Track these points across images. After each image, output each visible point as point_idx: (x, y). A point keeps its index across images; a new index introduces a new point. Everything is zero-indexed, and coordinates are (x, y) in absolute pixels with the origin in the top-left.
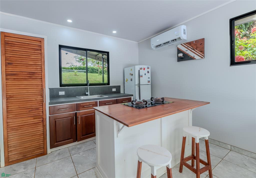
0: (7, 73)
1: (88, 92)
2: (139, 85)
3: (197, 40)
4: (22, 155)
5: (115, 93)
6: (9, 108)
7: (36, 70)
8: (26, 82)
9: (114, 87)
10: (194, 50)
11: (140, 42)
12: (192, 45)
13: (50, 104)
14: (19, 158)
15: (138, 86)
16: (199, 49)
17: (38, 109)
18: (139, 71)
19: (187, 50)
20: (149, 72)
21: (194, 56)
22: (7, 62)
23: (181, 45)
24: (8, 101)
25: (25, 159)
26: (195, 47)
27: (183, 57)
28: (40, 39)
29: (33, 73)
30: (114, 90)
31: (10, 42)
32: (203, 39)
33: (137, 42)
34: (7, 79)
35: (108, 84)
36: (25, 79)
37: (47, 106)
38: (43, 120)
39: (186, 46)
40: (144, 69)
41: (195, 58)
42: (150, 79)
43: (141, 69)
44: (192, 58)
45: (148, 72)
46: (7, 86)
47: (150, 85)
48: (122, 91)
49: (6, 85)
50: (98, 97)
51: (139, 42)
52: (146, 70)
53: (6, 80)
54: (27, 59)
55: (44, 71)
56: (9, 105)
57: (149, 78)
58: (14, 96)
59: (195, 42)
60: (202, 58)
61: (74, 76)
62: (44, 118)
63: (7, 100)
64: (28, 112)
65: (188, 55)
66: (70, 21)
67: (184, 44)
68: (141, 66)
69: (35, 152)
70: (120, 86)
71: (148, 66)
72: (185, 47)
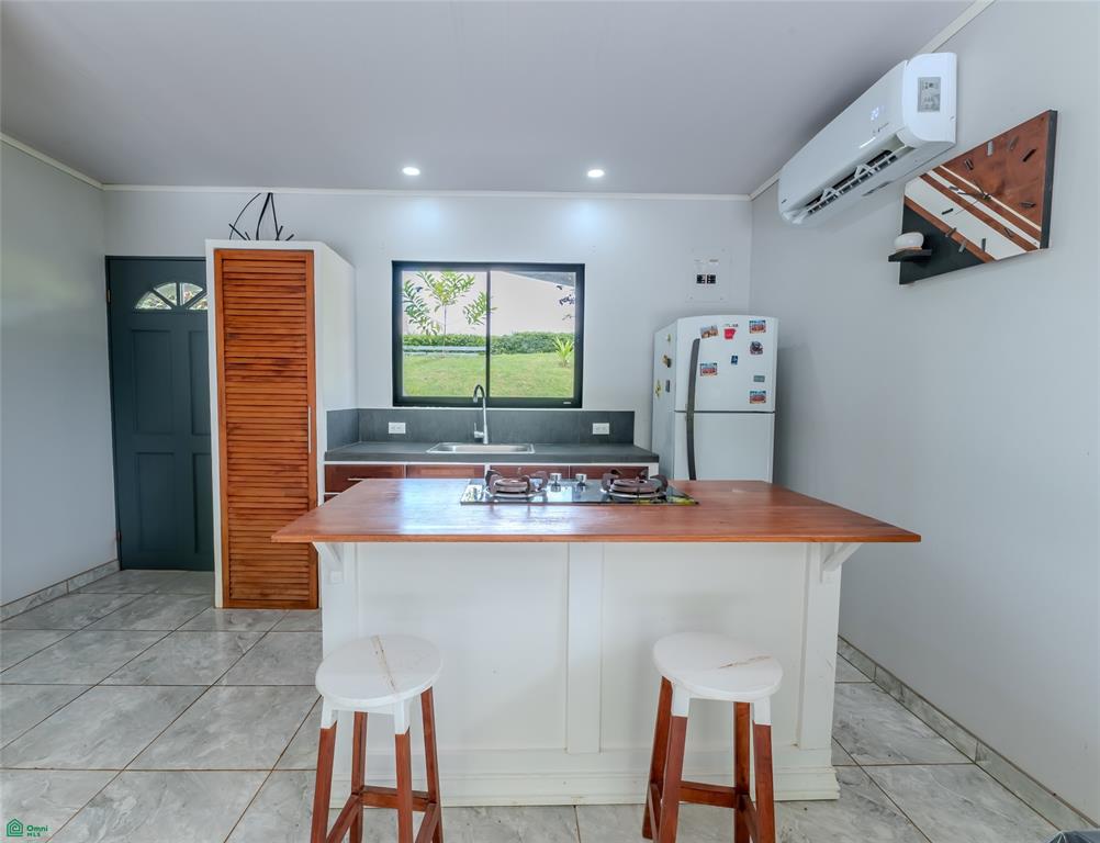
0: (230, 361)
1: (482, 430)
2: (690, 411)
4: (259, 591)
5: (602, 440)
6: (233, 456)
7: (293, 350)
8: (267, 388)
9: (603, 416)
10: (987, 198)
11: (757, 192)
12: (979, 168)
13: (327, 457)
14: (252, 597)
15: (684, 417)
16: (1019, 189)
17: (296, 468)
18: (696, 343)
19: (951, 204)
20: (763, 346)
21: (984, 241)
22: (229, 330)
23: (924, 177)
24: (231, 437)
25: (265, 603)
26: (995, 182)
27: (928, 252)
28: (303, 254)
29: (286, 362)
30: (601, 428)
31: (234, 276)
32: (1052, 117)
33: (747, 198)
34: (228, 378)
35: (577, 402)
36: (266, 379)
37: (321, 463)
38: (308, 504)
39: (947, 184)
40: (730, 334)
41: (988, 251)
42: (769, 387)
43: (710, 332)
44: (973, 258)
45: (756, 348)
46: (229, 396)
47: (773, 415)
48: (640, 440)
49: (227, 394)
50: (517, 450)
51: (754, 195)
52: (744, 337)
53: (226, 380)
54: (271, 319)
55: (312, 355)
56: (235, 450)
57: (760, 379)
58: (243, 426)
59: (994, 150)
60: (1029, 247)
61: (556, 369)
62: (311, 497)
63: (228, 434)
64: (272, 474)
65: (953, 237)
66: (411, 171)
67: (937, 170)
68: (707, 322)
69: (289, 592)
70: (633, 413)
71: (758, 318)
72: (941, 188)
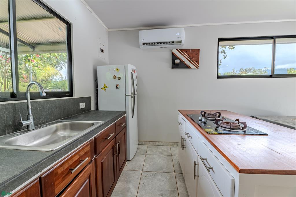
2: (133, 95)
3: (193, 49)
5: (82, 111)
9: (82, 100)
10: (190, 59)
12: (188, 53)
15: (131, 97)
16: (195, 59)
18: (132, 72)
19: (183, 57)
21: (190, 65)
23: (177, 50)
26: (191, 56)
30: (82, 105)
32: (199, 50)
35: (71, 93)
40: (135, 72)
41: (190, 67)
44: (188, 67)
45: (136, 77)
47: (137, 95)
48: (93, 108)
57: (136, 85)
59: (191, 51)
60: (197, 68)
65: (184, 63)
67: (180, 50)
70: (90, 97)
72: (181, 53)
